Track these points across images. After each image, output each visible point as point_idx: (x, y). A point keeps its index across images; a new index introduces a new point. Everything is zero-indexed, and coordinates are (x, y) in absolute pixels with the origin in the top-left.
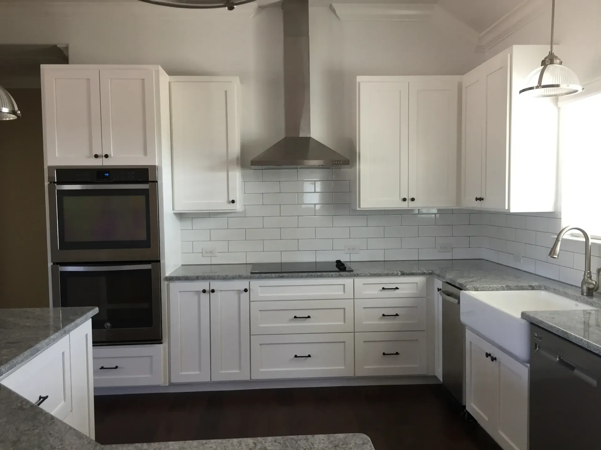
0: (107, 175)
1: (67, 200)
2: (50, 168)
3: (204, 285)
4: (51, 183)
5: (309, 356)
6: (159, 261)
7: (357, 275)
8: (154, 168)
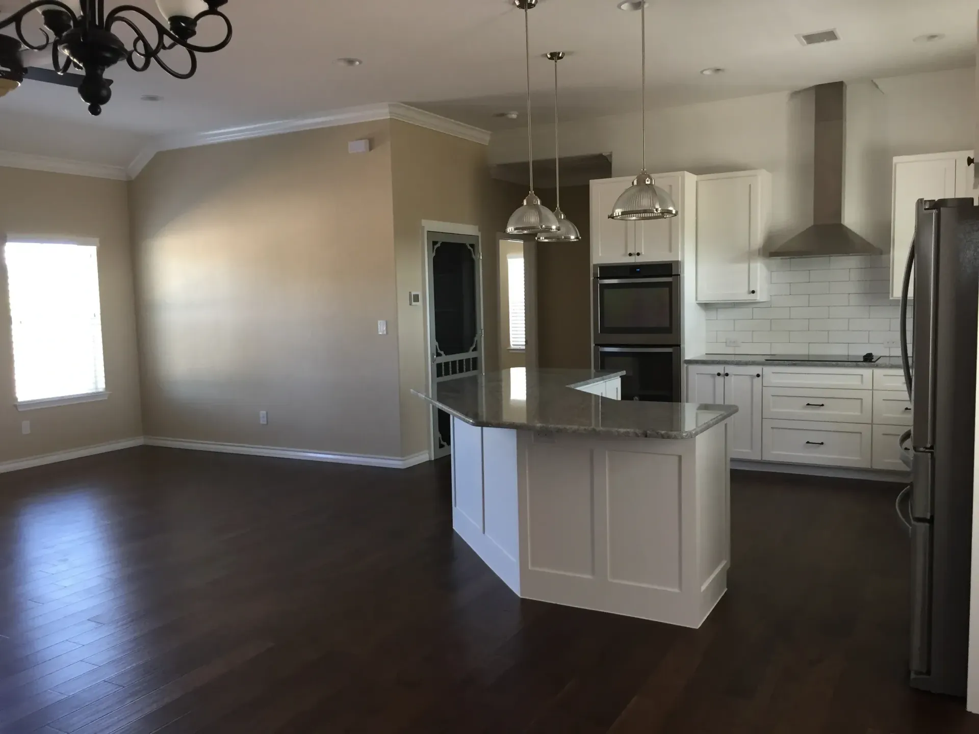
0: (639, 270)
1: (607, 292)
2: (594, 265)
3: (720, 369)
4: (595, 278)
5: (822, 443)
6: (679, 346)
7: (877, 366)
8: (677, 262)
